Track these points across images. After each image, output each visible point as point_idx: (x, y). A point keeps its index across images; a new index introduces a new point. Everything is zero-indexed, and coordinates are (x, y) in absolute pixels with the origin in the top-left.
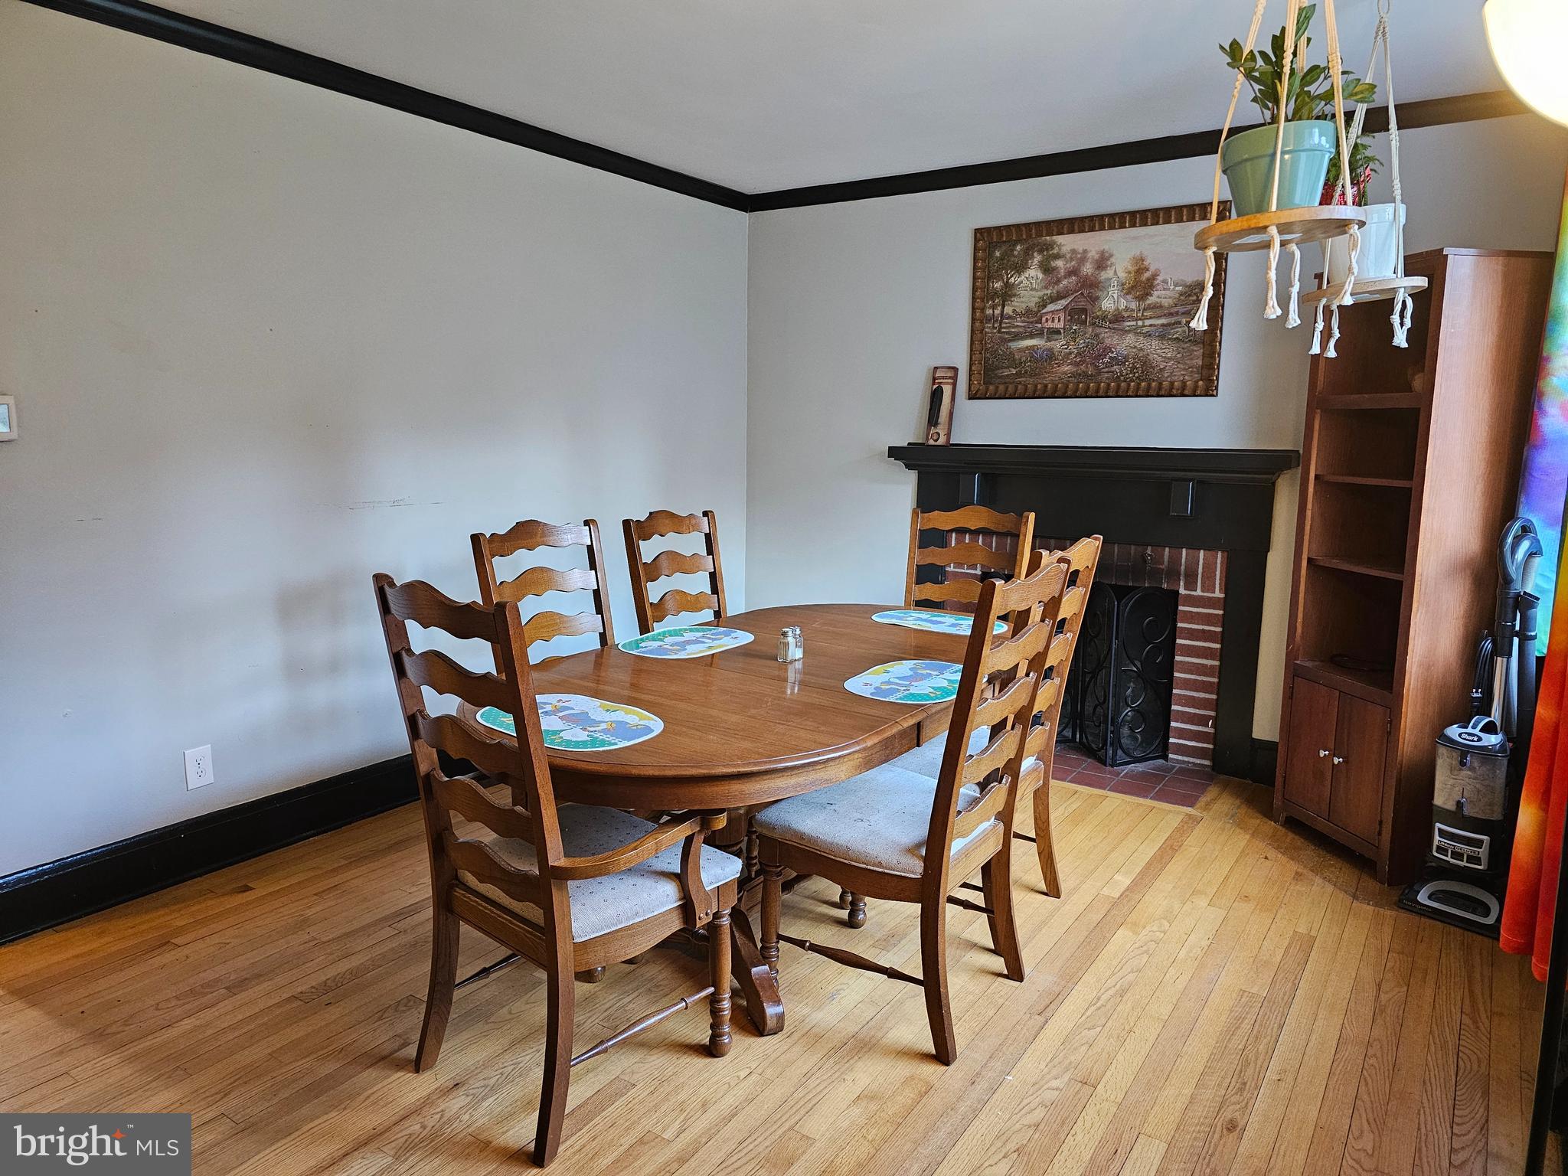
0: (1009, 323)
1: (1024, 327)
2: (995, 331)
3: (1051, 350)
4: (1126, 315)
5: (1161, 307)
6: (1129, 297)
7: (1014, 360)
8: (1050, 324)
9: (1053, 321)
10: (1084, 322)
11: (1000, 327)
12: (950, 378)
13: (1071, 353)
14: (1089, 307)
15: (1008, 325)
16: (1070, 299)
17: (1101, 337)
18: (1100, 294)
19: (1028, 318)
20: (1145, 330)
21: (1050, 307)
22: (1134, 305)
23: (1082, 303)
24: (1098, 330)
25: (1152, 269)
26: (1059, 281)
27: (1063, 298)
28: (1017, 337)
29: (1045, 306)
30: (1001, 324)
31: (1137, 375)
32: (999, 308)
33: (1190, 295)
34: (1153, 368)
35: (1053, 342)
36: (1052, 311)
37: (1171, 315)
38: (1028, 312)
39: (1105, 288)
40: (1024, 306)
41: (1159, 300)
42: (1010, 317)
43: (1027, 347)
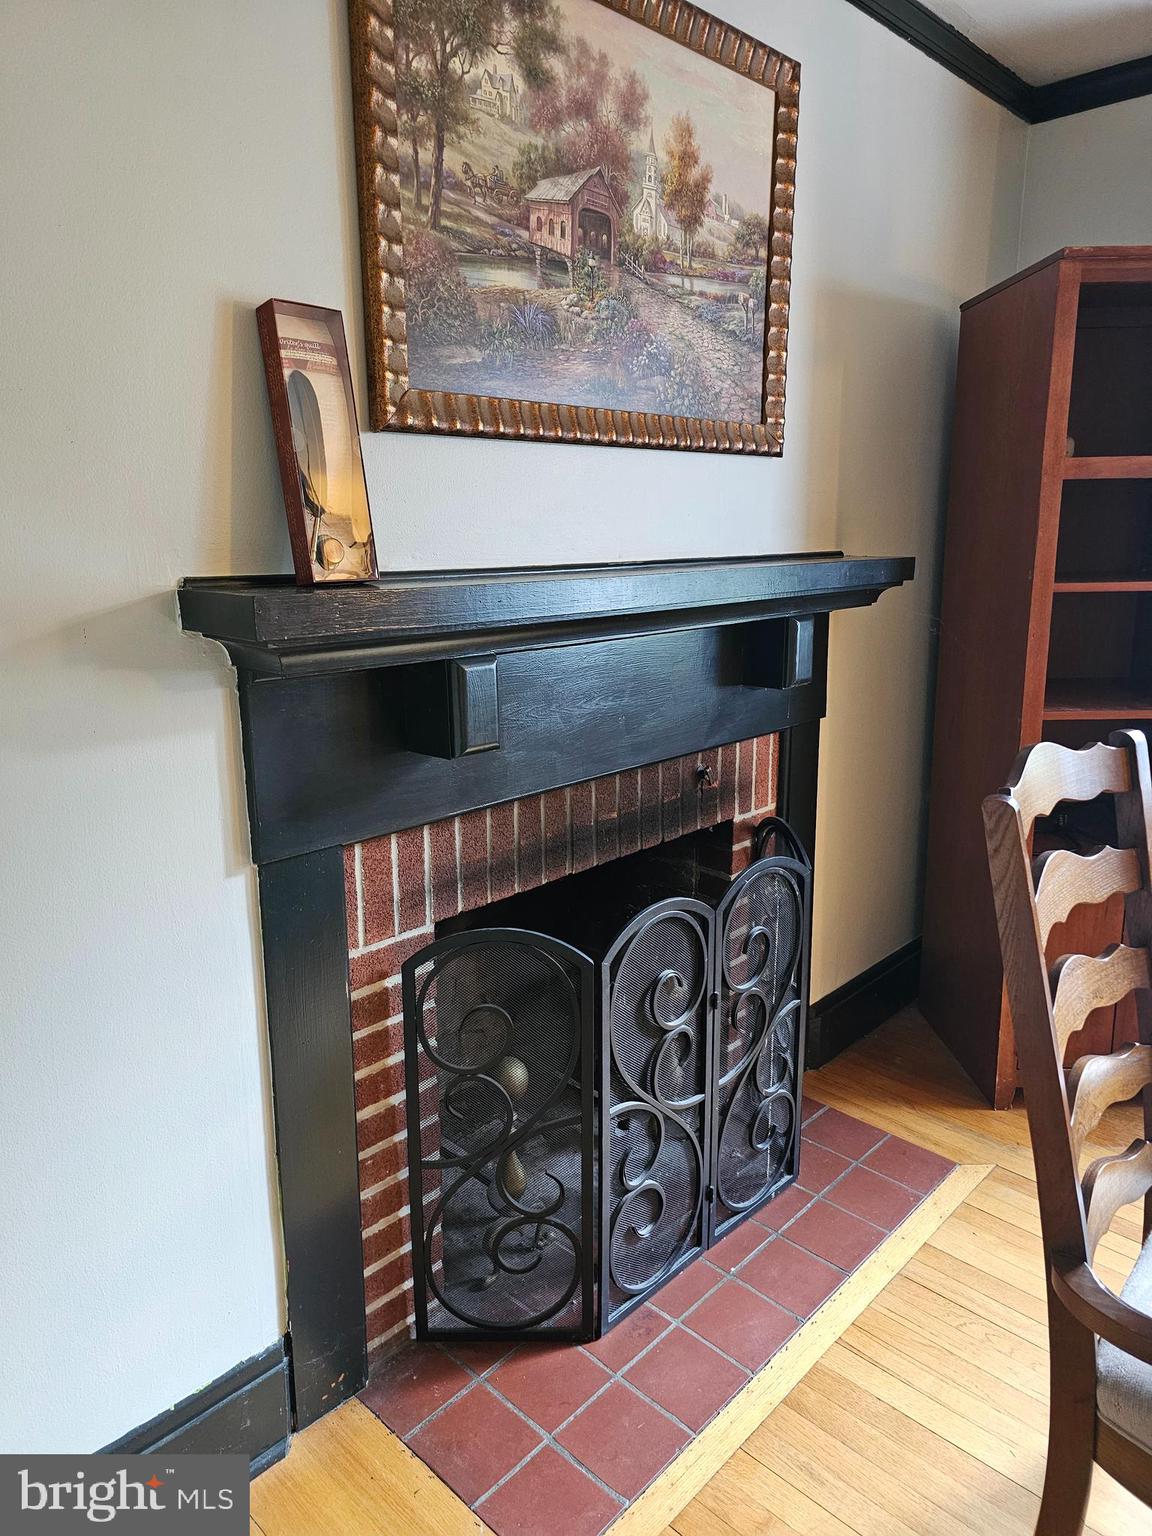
0: (457, 204)
1: (493, 227)
2: (424, 219)
3: (549, 310)
4: (668, 256)
5: (712, 256)
6: (673, 215)
7: (475, 324)
8: (544, 238)
9: (551, 232)
10: (605, 254)
11: (437, 213)
12: (323, 349)
13: (587, 329)
14: (613, 215)
15: (457, 210)
16: (581, 182)
17: (635, 297)
18: (629, 187)
19: (500, 202)
20: (695, 301)
21: (545, 190)
22: (678, 237)
23: (602, 203)
24: (631, 283)
25: (703, 161)
26: (555, 121)
27: (569, 171)
28: (478, 254)
29: (533, 181)
30: (437, 197)
31: (686, 402)
32: (431, 144)
33: (747, 244)
34: (706, 389)
35: (553, 291)
36: (547, 202)
37: (726, 278)
38: (496, 186)
39: (636, 177)
40: (489, 161)
41: (711, 239)
42: (458, 186)
43: (502, 291)
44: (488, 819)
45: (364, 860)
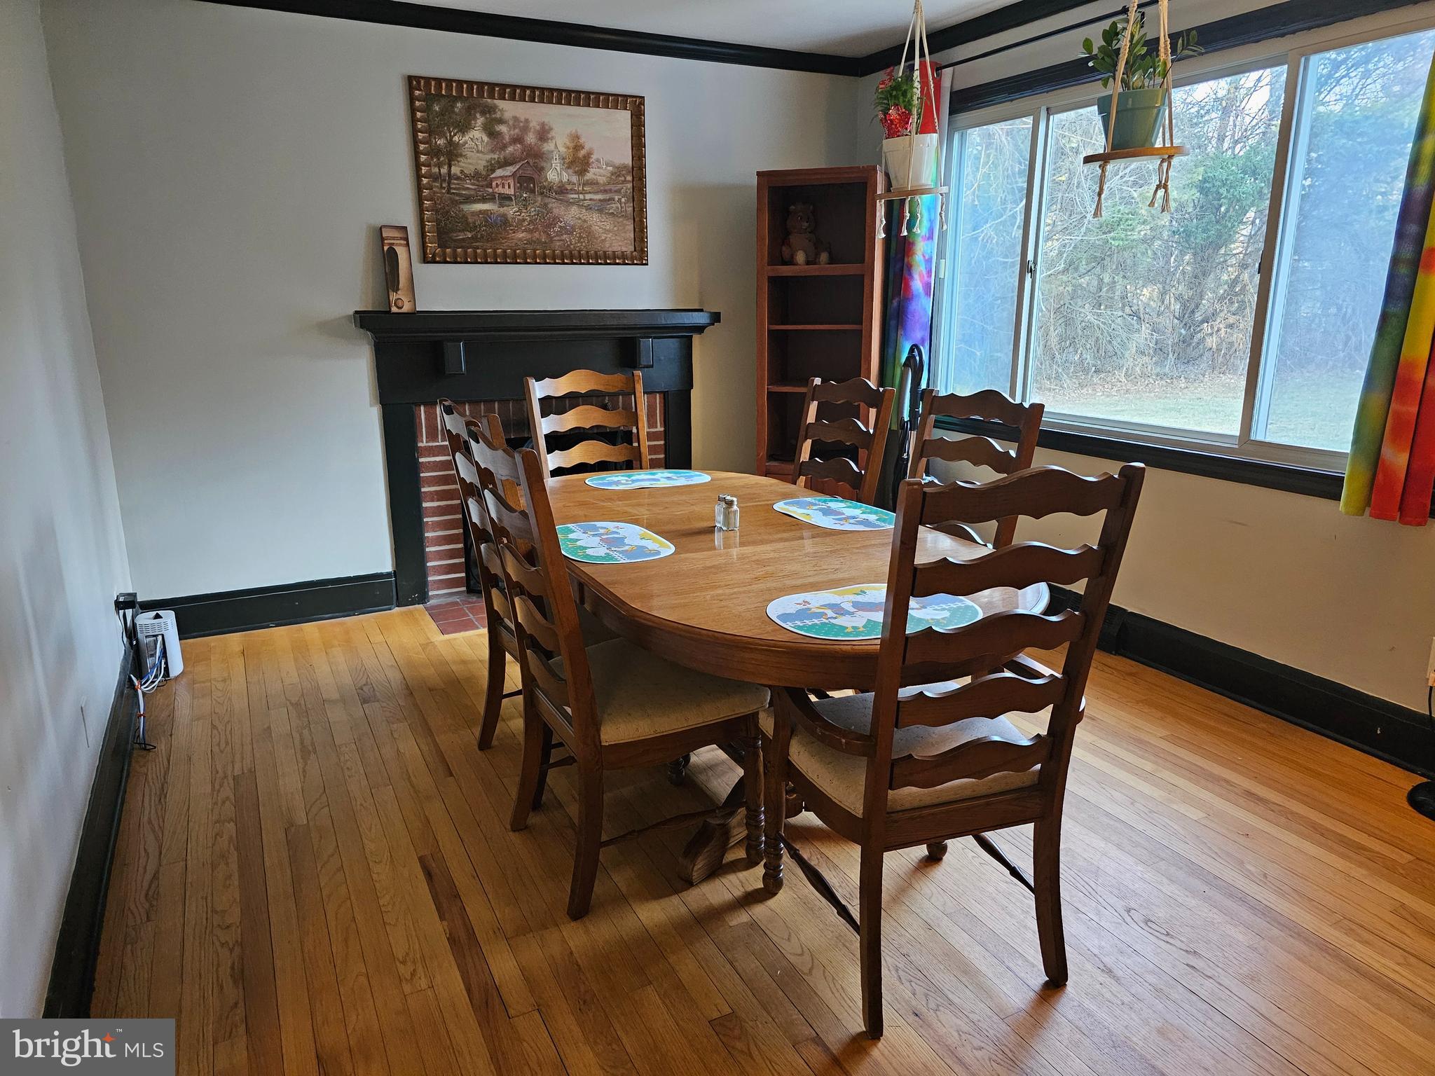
0: (458, 184)
1: (475, 189)
2: (444, 191)
3: (504, 216)
4: (569, 187)
5: (597, 183)
6: (570, 171)
7: (468, 224)
8: (500, 190)
9: (503, 187)
10: (533, 191)
11: (449, 188)
12: (401, 239)
13: (524, 220)
14: (536, 176)
15: (458, 186)
16: (518, 167)
17: (550, 206)
18: (544, 164)
19: (478, 181)
20: (586, 203)
21: (499, 173)
22: (574, 179)
23: (529, 172)
24: (547, 200)
25: (587, 147)
26: (504, 147)
27: (511, 164)
28: (469, 200)
29: (493, 171)
30: (449, 183)
31: (584, 244)
32: (446, 167)
33: (619, 176)
34: (596, 239)
35: (505, 208)
36: (501, 177)
37: (605, 191)
38: (476, 175)
39: (549, 160)
40: (472, 168)
41: (595, 177)
42: (458, 178)
43: (480, 211)
44: (482, 407)
45: (425, 412)
